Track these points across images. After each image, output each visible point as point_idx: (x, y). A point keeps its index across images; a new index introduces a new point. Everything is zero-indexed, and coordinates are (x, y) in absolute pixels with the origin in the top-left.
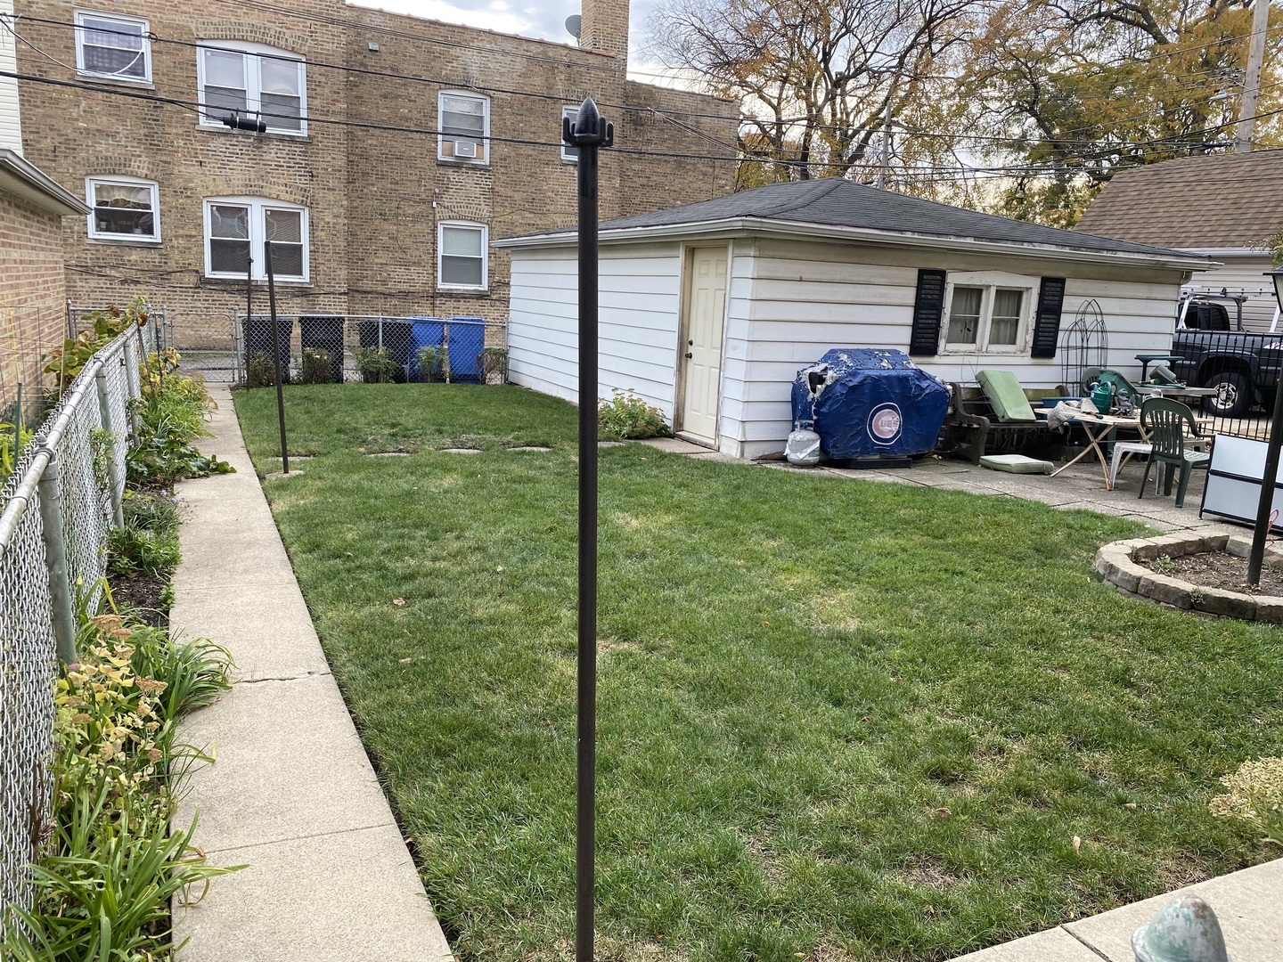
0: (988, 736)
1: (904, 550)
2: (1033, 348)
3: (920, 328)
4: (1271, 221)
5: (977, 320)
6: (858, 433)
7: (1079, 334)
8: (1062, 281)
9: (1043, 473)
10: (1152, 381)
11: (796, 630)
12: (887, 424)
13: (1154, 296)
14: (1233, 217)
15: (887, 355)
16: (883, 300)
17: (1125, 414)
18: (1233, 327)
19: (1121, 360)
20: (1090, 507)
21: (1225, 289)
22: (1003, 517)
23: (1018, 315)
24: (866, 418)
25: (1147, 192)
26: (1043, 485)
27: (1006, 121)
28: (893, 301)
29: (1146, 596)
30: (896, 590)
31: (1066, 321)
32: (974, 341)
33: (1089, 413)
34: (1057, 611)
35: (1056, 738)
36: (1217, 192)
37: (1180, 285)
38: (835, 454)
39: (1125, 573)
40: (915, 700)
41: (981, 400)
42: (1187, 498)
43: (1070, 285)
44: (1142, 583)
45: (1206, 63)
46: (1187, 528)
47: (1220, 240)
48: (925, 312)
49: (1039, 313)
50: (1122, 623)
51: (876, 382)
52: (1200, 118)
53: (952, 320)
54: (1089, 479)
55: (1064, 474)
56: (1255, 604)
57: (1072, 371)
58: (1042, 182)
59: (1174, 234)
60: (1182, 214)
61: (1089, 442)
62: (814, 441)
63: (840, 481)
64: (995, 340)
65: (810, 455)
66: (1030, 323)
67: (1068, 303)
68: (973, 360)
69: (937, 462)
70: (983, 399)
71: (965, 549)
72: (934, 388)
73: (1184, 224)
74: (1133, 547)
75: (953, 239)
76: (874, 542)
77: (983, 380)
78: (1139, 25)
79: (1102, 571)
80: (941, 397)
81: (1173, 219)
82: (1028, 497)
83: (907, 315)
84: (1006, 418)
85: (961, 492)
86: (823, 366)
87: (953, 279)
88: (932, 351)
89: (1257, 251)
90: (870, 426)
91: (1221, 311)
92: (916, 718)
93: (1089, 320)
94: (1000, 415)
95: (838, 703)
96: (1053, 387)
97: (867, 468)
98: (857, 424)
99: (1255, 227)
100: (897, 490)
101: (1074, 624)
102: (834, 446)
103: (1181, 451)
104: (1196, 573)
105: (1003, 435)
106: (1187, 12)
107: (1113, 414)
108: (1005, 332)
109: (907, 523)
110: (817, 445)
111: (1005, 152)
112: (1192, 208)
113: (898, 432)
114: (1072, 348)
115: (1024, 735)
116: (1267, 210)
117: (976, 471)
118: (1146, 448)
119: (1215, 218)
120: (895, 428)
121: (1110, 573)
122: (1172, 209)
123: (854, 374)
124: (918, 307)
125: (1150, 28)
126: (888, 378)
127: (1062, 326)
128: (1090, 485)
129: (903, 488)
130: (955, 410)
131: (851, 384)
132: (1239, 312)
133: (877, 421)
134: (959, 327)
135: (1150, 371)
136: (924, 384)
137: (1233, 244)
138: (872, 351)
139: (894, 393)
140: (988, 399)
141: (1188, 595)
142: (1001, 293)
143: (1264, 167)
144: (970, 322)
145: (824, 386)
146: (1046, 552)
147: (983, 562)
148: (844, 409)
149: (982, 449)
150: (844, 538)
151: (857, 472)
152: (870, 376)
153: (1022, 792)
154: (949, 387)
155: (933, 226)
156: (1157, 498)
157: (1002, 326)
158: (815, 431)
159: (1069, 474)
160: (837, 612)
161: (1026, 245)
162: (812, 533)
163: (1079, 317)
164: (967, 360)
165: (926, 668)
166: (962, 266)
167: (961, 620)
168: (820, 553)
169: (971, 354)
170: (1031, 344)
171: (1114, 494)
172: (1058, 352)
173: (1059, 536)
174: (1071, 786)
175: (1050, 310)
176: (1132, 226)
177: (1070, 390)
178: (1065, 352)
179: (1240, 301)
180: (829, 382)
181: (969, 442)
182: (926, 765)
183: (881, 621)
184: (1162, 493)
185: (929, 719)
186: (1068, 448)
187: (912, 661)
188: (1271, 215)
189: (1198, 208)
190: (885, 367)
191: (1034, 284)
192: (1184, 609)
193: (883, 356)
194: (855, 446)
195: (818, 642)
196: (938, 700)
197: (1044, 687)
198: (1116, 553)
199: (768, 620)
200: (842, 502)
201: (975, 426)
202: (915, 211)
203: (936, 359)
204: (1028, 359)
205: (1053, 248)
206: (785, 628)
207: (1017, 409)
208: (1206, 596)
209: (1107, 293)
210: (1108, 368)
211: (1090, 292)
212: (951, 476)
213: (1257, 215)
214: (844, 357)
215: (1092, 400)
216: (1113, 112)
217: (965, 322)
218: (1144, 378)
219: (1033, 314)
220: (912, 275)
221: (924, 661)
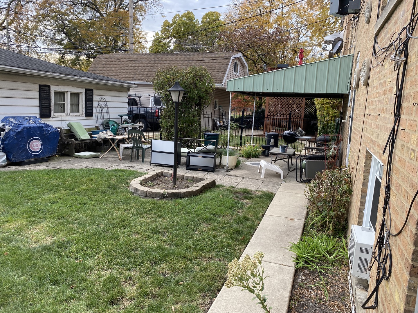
0: (124, 274)
1: (60, 198)
2: (86, 114)
3: (42, 107)
4: (144, 74)
5: (64, 104)
6: (24, 150)
7: (100, 108)
8: (92, 90)
9: (97, 157)
10: (125, 123)
11: (23, 252)
12: (36, 146)
13: (121, 96)
14: (134, 72)
15: (31, 118)
16: (25, 96)
17: (122, 135)
18: (139, 105)
19: (114, 117)
20: (117, 168)
21: (135, 94)
22: (92, 177)
23: (79, 102)
24: (26, 144)
25: (108, 62)
26: (99, 162)
27: (54, 34)
28: (30, 97)
29: (150, 197)
30: (63, 218)
31: (95, 104)
32: (64, 112)
33: (110, 135)
34: (125, 210)
35: (147, 264)
36: (128, 64)
37: (127, 92)
38: (15, 160)
39: (142, 191)
40: (90, 268)
41: (70, 133)
42: (145, 160)
43: (95, 92)
44: (148, 193)
45: (116, 25)
46: (149, 170)
47: (131, 79)
48: (44, 101)
49: (85, 101)
50: (147, 209)
51: (29, 129)
52: (116, 42)
53: (55, 104)
54: (113, 157)
55: (104, 157)
56: (181, 192)
57: (99, 121)
58: (70, 57)
59: (118, 76)
60: (119, 70)
61: (111, 145)
62: (3, 156)
63: (20, 172)
64: (72, 111)
65: (2, 162)
66: (83, 105)
67: (95, 98)
68: (65, 119)
69: (58, 158)
70: (71, 133)
71: (82, 192)
72: (53, 130)
73: (121, 73)
74: (140, 181)
75: (51, 74)
76: (46, 197)
77: (70, 126)
78: (94, 9)
79: (133, 191)
80: (56, 133)
81: (117, 72)
82: (96, 167)
83: (37, 102)
84: (81, 139)
85: (72, 169)
86: (3, 124)
87: (53, 89)
88: (49, 116)
89: (149, 83)
90: (29, 147)
91: (135, 100)
92: (93, 277)
93: (103, 103)
94: (78, 138)
95: (56, 283)
96: (94, 127)
97: (30, 164)
98: (23, 147)
99: (140, 76)
100: (48, 172)
101: (133, 214)
102: (13, 157)
103: (142, 145)
104: (159, 185)
105: (79, 145)
106: (108, 8)
107: (118, 135)
108: (75, 108)
109: (56, 186)
110: (5, 157)
111: (55, 45)
112: (122, 69)
113: (41, 149)
114: (98, 113)
115: (136, 268)
116: (143, 71)
117: (73, 159)
118: (131, 145)
119: (129, 72)
120: (40, 147)
121: (136, 191)
122: (116, 69)
123: (18, 127)
124: (41, 99)
125: (98, 11)
126: (33, 127)
127: (94, 106)
128: (114, 159)
129: (49, 171)
130: (61, 138)
131: (17, 131)
132: (140, 101)
133: (31, 145)
134: (58, 107)
135: (123, 120)
136: (49, 129)
137: (135, 80)
138: (24, 117)
139: (37, 133)
140: (73, 133)
141: (162, 194)
142: (72, 94)
143: (140, 58)
144: (62, 105)
145: (5, 132)
146: (112, 188)
147: (92, 197)
148: (16, 142)
149: (74, 151)
150: (32, 199)
151: (26, 166)
152: (25, 127)
153: (146, 295)
154: (59, 129)
155: (41, 68)
156: (136, 161)
157: (74, 106)
158: (3, 152)
159: (106, 156)
160: (40, 236)
161: (79, 77)
162: (16, 199)
163: (99, 102)
164: (63, 119)
165: (89, 251)
166: (56, 84)
167: (94, 224)
168: (22, 209)
169: (64, 116)
170: (84, 112)
171: (123, 161)
172: (94, 114)
173: (113, 181)
174: (160, 284)
175: (89, 100)
176: (105, 73)
177: (100, 127)
178: (96, 115)
179: (140, 97)
180: (7, 131)
181: (68, 149)
182: (106, 300)
183: (61, 234)
184: (136, 159)
185: (99, 275)
186: (102, 147)
187: (82, 249)
188: (144, 72)
189: (124, 69)
190: (31, 123)
191: (83, 91)
192: (162, 199)
193: (30, 119)
194: (23, 156)
195: (36, 254)
196: (98, 264)
197: (134, 243)
198: (135, 183)
199: (7, 251)
200: (25, 181)
201: (70, 143)
202: (32, 62)
203: (51, 119)
204: (84, 118)
205: (88, 79)
206: (18, 253)
207: (84, 136)
208: (168, 193)
209: (107, 94)
210: (110, 119)
211: (101, 94)
212: (65, 163)
213: (140, 72)
214: (12, 120)
215: (111, 131)
216: (91, 36)
217: (60, 104)
218: (121, 122)
219: (84, 102)
220: (37, 87)
221: (87, 248)
